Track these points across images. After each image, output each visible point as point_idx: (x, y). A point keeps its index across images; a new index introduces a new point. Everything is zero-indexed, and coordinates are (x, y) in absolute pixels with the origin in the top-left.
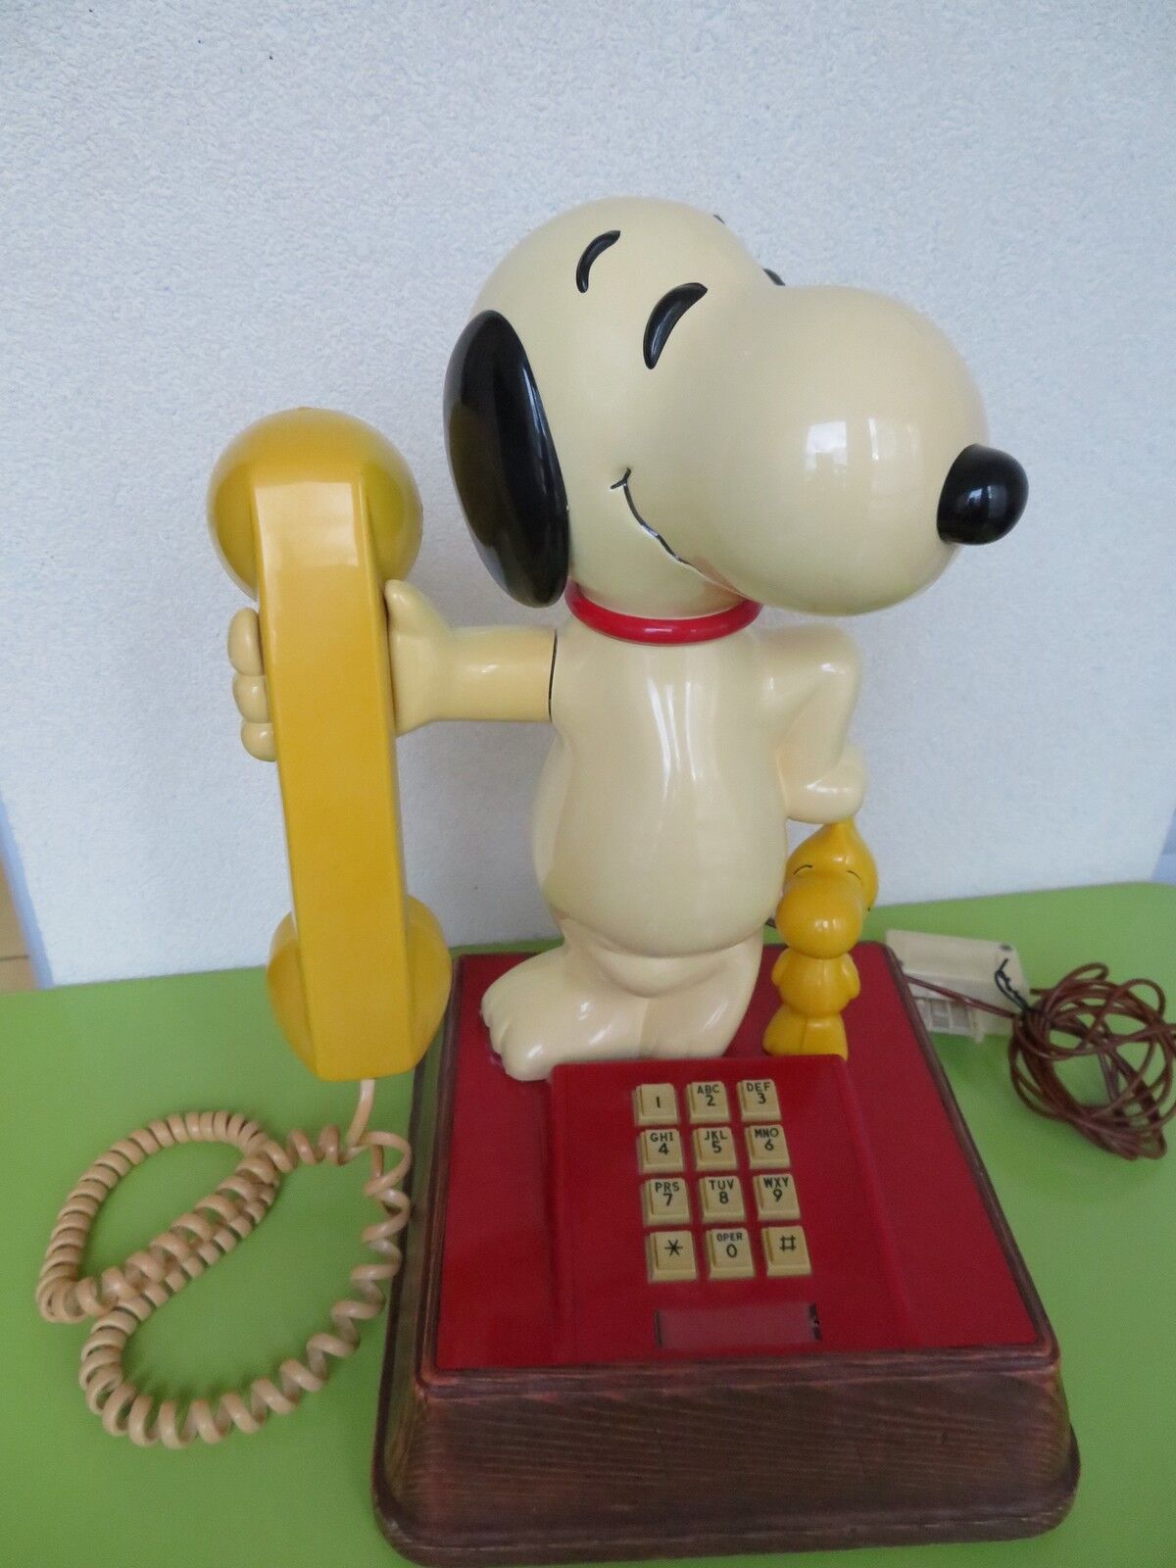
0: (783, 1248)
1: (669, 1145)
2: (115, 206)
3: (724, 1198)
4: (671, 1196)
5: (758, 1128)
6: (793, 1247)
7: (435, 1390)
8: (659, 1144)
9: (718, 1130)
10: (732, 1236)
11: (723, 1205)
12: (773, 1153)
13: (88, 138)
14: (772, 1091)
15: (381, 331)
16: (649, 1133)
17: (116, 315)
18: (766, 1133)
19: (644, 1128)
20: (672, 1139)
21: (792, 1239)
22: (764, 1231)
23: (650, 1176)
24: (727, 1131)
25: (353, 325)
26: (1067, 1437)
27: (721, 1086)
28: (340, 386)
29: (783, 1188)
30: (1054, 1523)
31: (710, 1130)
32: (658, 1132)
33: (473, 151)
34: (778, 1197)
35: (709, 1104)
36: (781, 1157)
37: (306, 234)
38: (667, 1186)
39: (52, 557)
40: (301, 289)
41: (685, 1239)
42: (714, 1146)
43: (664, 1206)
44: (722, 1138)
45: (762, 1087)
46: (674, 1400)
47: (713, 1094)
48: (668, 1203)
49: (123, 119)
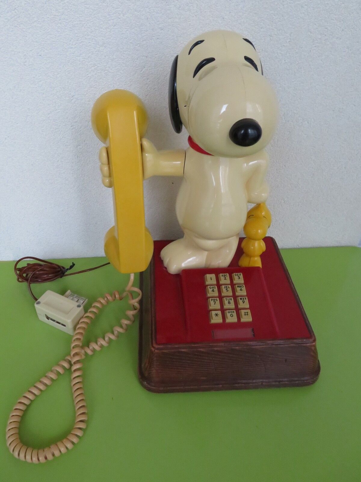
0: (245, 315)
1: (214, 289)
2: (24, 30)
3: (229, 303)
4: (215, 302)
5: (238, 285)
6: (247, 315)
7: (156, 348)
8: (212, 289)
9: (227, 286)
10: (232, 312)
11: (229, 304)
12: (242, 292)
13: (15, 9)
14: (241, 276)
15: (106, 69)
16: (209, 287)
17: (25, 64)
18: (240, 287)
19: (208, 285)
20: (215, 288)
21: (247, 312)
22: (240, 311)
23: (210, 297)
24: (230, 286)
25: (98, 67)
26: (317, 361)
27: (228, 275)
28: (94, 86)
29: (245, 300)
30: (314, 382)
31: (225, 286)
32: (211, 286)
33: (136, 11)
34: (244, 302)
35: (225, 279)
36: (244, 293)
37: (83, 38)
38: (214, 300)
39: (8, 137)
40: (82, 55)
41: (219, 313)
42: (226, 290)
43: (214, 305)
44: (228, 288)
45: (239, 275)
46: (217, 351)
47: (226, 277)
48: (215, 304)
49: (26, 3)
